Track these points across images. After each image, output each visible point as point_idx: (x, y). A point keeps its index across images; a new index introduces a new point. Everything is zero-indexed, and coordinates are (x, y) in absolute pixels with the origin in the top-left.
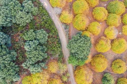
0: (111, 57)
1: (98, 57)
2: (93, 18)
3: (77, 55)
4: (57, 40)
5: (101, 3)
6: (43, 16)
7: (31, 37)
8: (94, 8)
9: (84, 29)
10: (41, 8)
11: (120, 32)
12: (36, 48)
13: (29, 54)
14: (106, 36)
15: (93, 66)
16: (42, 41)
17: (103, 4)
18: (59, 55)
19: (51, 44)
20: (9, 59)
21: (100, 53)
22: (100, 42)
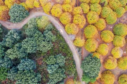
0: (117, 73)
1: (106, 73)
2: (102, 40)
3: (89, 74)
4: (72, 62)
5: (108, 26)
6: (60, 42)
7: (52, 62)
8: (102, 31)
9: (95, 51)
10: (58, 35)
11: (125, 51)
12: (57, 71)
13: (51, 76)
14: (112, 56)
15: (103, 81)
16: (61, 65)
17: (109, 26)
18: (74, 74)
19: (67, 65)
20: (36, 81)
21: (108, 70)
22: (108, 61)
